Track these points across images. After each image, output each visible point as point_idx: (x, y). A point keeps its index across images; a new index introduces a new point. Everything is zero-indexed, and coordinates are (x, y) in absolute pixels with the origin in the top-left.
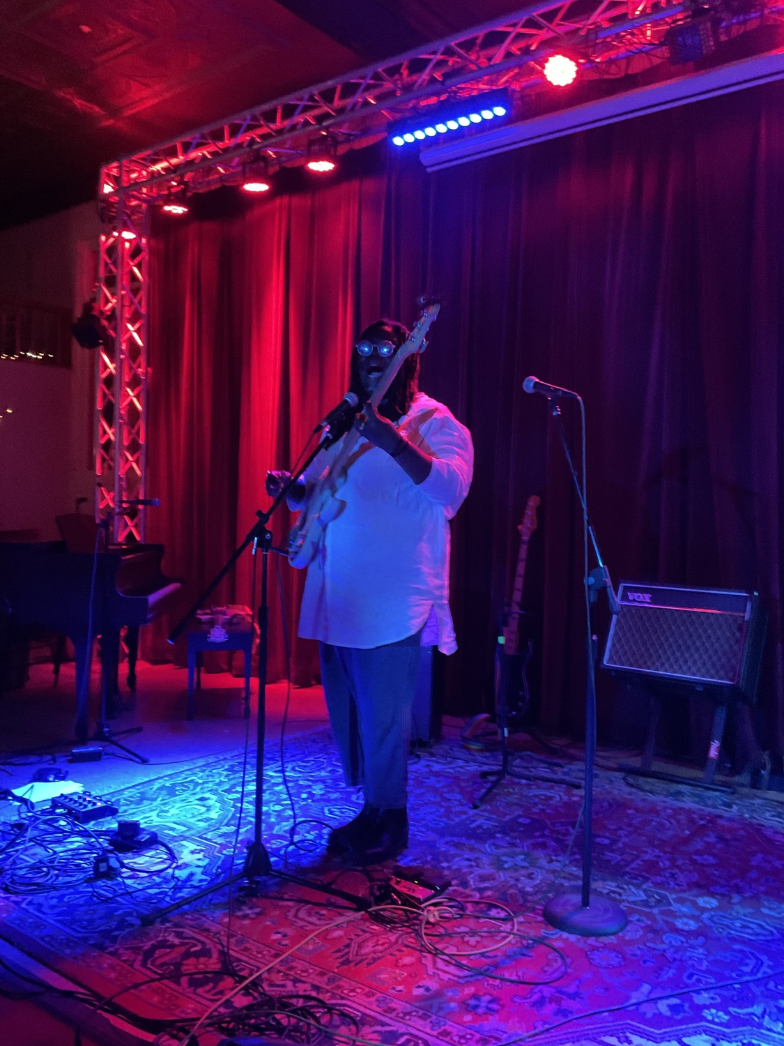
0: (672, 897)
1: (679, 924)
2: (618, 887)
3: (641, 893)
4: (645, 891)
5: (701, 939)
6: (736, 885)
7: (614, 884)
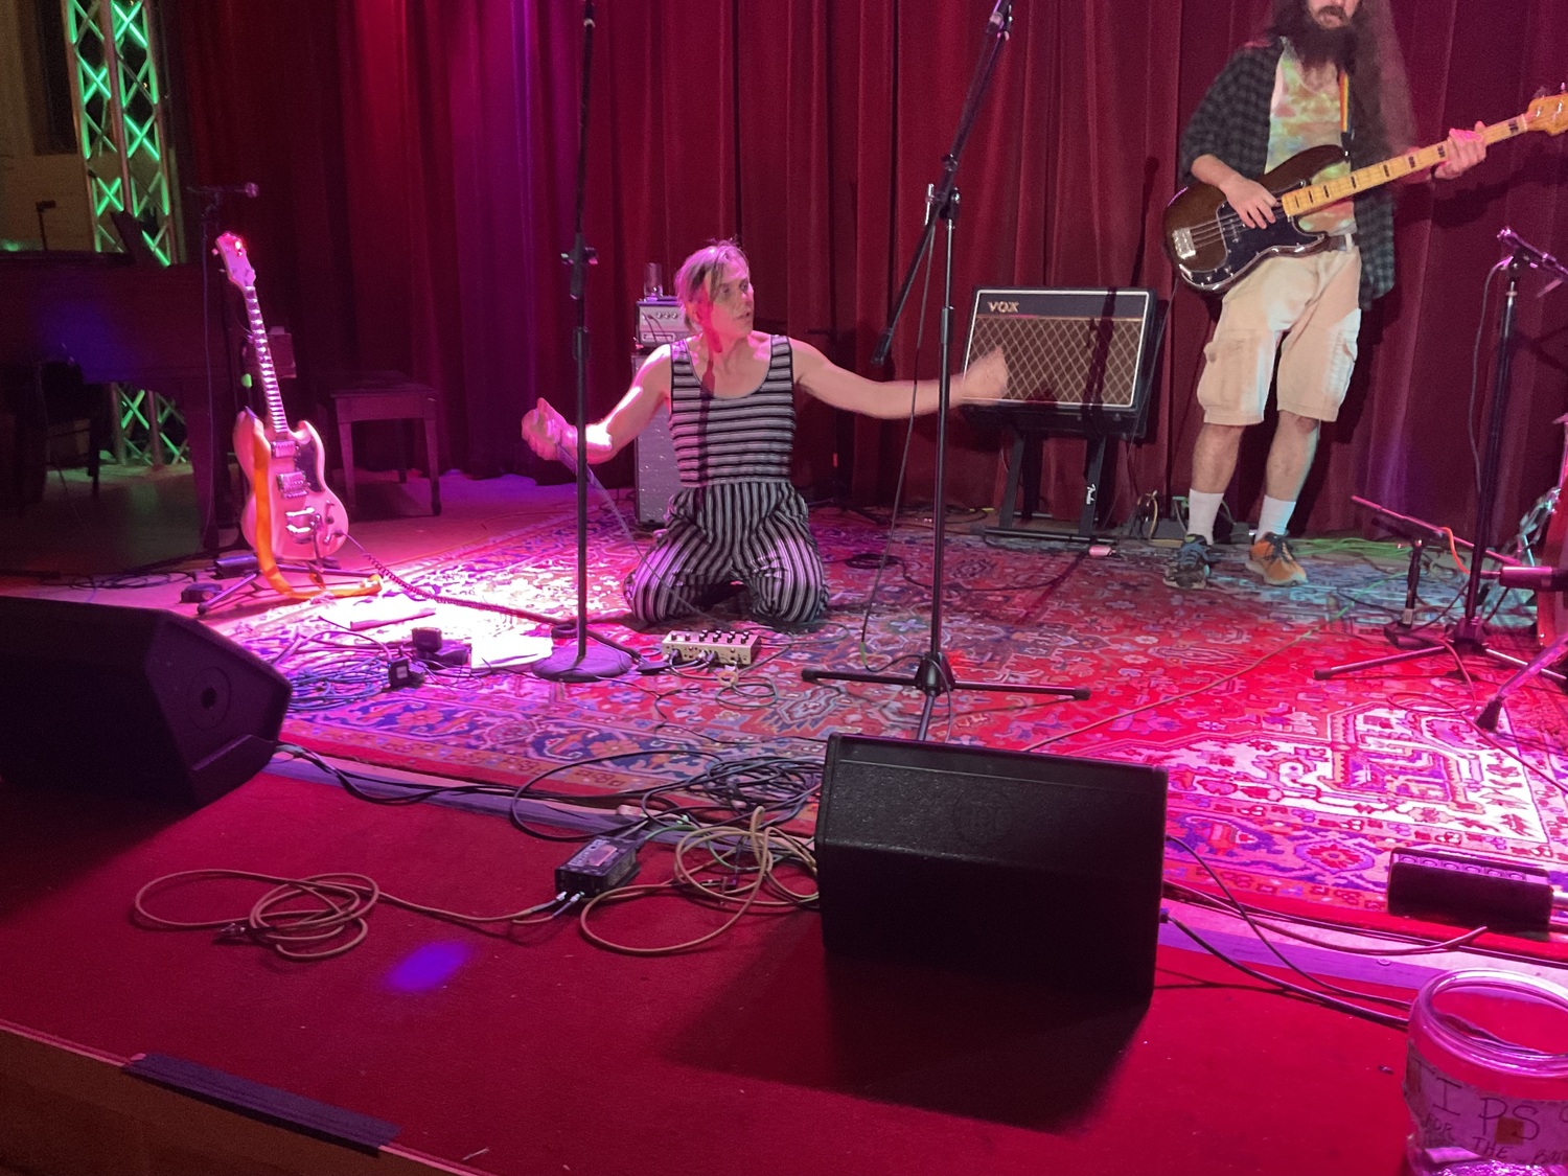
0: (1105, 639)
1: (1128, 659)
2: (1040, 635)
3: (1069, 638)
4: (1073, 636)
5: (1160, 670)
6: (1168, 623)
7: (1036, 634)
